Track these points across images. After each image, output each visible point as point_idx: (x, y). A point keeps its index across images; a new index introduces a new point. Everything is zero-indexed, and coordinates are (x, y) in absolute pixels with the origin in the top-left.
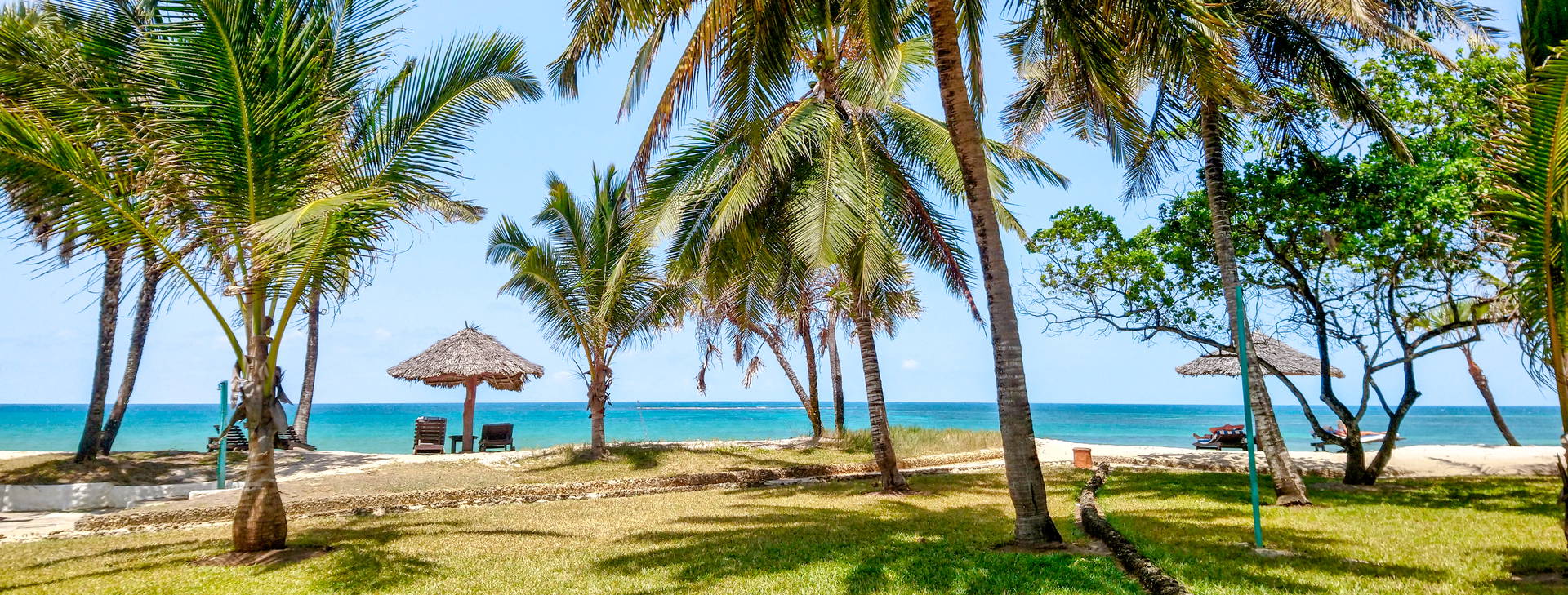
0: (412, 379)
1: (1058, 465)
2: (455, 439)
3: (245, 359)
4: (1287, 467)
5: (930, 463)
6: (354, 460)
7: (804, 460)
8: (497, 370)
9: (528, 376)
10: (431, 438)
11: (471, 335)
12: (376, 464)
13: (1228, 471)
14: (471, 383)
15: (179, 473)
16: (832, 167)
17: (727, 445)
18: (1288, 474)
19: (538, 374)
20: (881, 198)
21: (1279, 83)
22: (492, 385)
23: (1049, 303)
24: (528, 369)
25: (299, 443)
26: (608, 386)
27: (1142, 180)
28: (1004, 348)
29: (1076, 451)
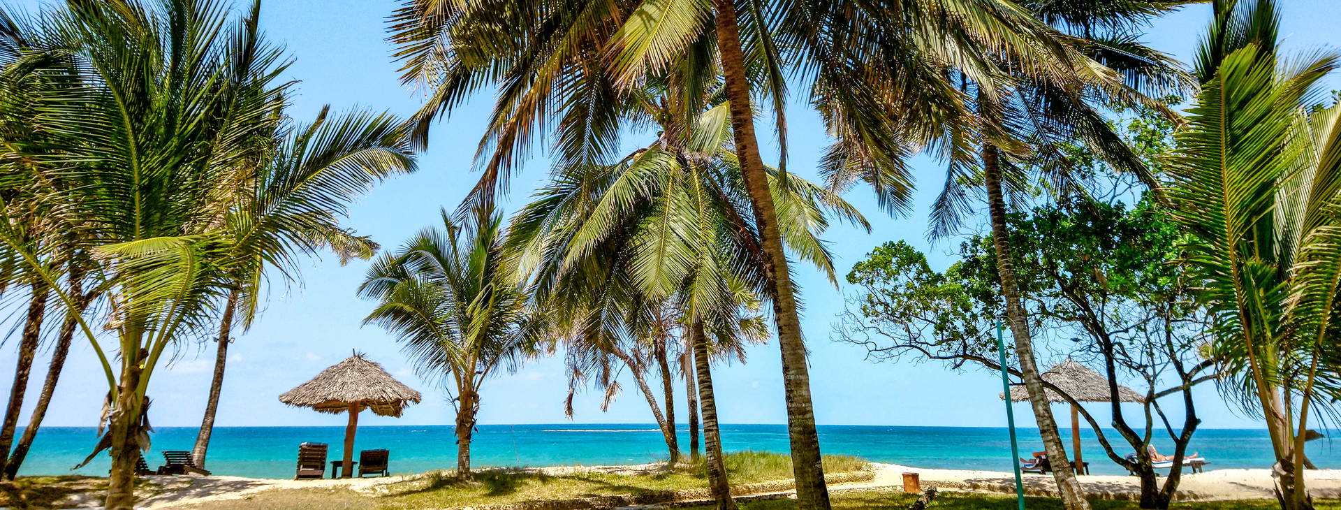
0: (301, 405)
1: (890, 489)
2: (336, 464)
3: (116, 389)
4: (1075, 492)
5: (773, 488)
6: (238, 486)
7: (654, 486)
8: (376, 396)
9: (408, 402)
10: (313, 464)
11: (357, 362)
12: (254, 490)
13: (1044, 496)
14: (355, 408)
15: (75, 497)
16: (671, 207)
17: (585, 470)
18: (1076, 499)
19: (416, 400)
20: (713, 234)
21: (1053, 138)
22: (374, 410)
23: (872, 332)
24: (405, 395)
25: (194, 468)
26: (475, 413)
27: (943, 222)
28: (792, 377)
29: (905, 476)
